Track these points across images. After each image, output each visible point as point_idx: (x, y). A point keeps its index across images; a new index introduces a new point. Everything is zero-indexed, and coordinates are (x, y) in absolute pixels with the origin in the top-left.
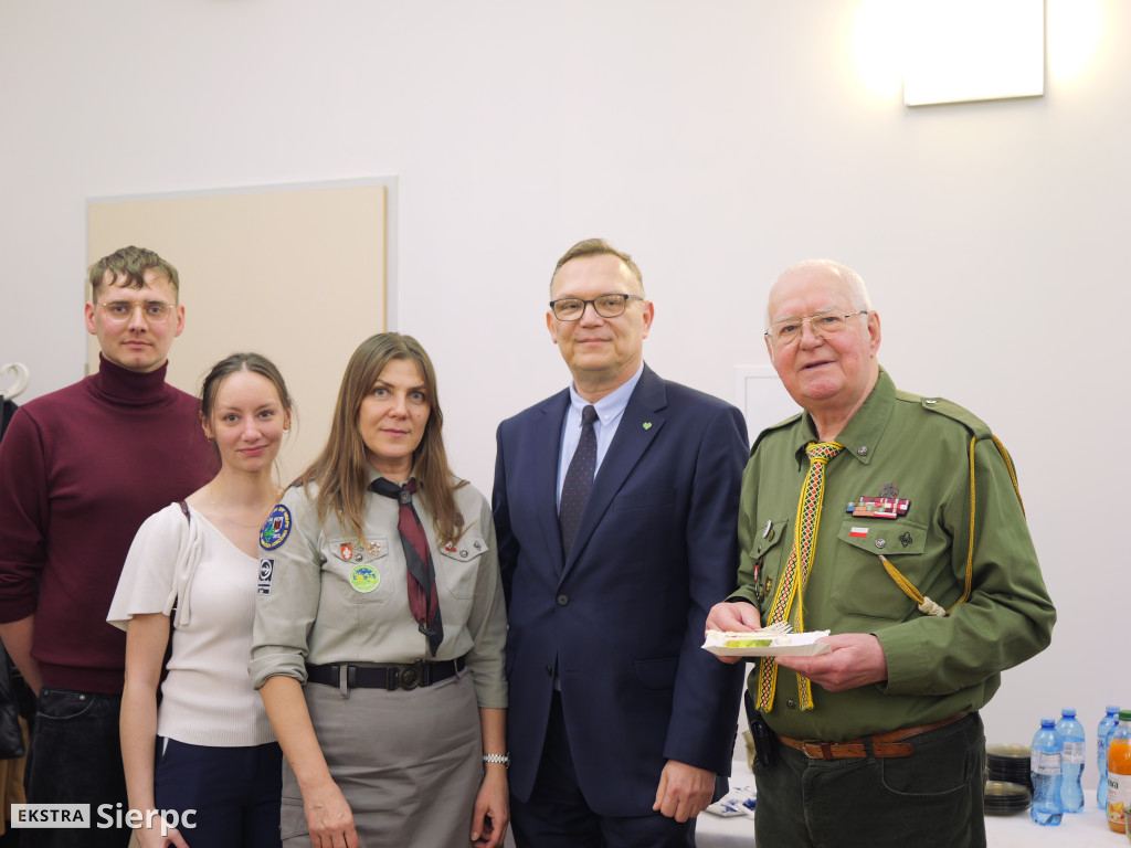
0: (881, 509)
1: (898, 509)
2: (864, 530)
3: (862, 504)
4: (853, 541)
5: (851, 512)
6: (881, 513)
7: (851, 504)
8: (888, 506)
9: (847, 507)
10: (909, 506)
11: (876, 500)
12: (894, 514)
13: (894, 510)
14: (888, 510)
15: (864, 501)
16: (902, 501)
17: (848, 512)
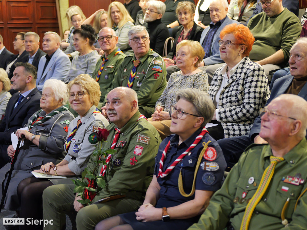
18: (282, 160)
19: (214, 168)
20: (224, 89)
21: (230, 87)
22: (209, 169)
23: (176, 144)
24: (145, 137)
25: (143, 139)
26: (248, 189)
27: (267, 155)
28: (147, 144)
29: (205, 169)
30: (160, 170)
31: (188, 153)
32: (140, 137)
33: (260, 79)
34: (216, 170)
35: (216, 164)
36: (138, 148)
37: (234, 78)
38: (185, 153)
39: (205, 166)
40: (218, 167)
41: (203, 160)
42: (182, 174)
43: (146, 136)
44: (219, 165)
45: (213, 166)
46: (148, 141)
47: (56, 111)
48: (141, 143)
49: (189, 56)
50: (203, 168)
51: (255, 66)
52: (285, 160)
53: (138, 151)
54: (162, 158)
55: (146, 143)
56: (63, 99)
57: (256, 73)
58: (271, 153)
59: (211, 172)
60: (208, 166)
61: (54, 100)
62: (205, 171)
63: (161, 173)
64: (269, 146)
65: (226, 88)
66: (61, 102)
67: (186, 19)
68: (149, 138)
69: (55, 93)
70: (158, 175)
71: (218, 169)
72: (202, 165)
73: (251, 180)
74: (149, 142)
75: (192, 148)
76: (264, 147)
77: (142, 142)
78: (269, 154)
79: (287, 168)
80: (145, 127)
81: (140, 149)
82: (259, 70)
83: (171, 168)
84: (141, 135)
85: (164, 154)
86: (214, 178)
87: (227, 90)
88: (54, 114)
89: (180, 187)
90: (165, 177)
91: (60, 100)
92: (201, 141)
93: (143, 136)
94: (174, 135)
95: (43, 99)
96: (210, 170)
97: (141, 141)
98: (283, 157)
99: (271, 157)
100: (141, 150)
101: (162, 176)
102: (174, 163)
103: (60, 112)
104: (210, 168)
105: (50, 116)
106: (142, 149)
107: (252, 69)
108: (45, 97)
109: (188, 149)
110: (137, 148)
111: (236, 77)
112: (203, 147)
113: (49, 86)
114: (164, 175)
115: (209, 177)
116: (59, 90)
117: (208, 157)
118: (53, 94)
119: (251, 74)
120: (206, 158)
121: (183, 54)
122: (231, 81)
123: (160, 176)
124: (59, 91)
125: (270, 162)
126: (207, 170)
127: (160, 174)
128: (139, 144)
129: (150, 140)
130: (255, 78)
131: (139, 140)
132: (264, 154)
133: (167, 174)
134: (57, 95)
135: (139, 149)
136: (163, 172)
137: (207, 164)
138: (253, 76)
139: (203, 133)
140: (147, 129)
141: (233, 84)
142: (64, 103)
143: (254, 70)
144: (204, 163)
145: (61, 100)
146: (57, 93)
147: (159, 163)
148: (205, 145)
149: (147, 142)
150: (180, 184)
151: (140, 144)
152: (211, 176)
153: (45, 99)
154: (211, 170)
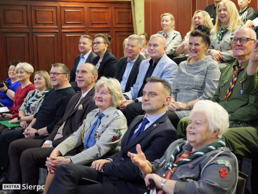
47: (212, 147)
56: (219, 130)
61: (208, 130)
66: (217, 134)
69: (209, 120)
88: (208, 150)
91: (215, 132)
95: (191, 128)
103: (217, 148)
105: (202, 153)
108: (195, 126)
113: (201, 110)
116: (215, 117)
118: (206, 121)
124: (215, 119)
134: (212, 124)
142: (220, 136)
145: (217, 131)
146: (213, 120)
153: (194, 128)
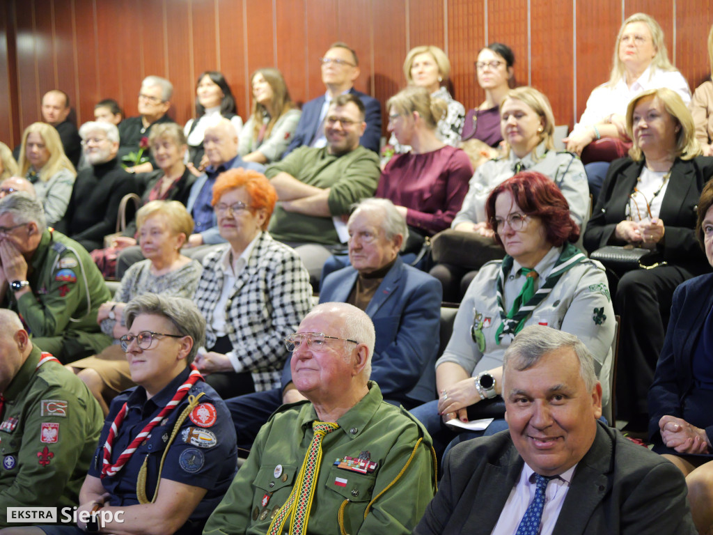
0: (357, 466)
1: (369, 468)
2: (345, 481)
3: (345, 461)
4: (335, 488)
5: (337, 465)
6: (357, 468)
7: (338, 460)
8: (362, 464)
9: (335, 461)
10: (376, 467)
11: (355, 460)
12: (365, 471)
13: (366, 468)
14: (361, 467)
15: (347, 459)
16: (372, 463)
17: (334, 465)
18: (334, 428)
19: (207, 442)
20: (230, 301)
21: (240, 295)
22: (197, 442)
23: (139, 407)
24: (58, 403)
25: (52, 407)
26: (273, 490)
27: (307, 419)
28: (64, 415)
29: (189, 440)
30: (105, 462)
31: (161, 421)
32: (45, 404)
33: (297, 275)
34: (210, 446)
35: (213, 434)
36: (47, 428)
37: (246, 277)
38: (157, 419)
39: (191, 435)
40: (215, 441)
41: (188, 423)
42: (147, 466)
43: (58, 401)
44: (218, 438)
45: (206, 438)
46: (64, 409)
48: (50, 416)
49: (167, 234)
50: (185, 439)
51: (283, 253)
52: (340, 427)
53: (49, 434)
54: (109, 437)
55: (61, 414)
57: (289, 265)
58: (314, 415)
59: (199, 448)
60: (197, 436)
62: (188, 445)
63: (109, 467)
64: (312, 404)
65: (232, 299)
67: (169, 156)
68: (66, 402)
70: (103, 473)
71: (214, 445)
72: (186, 432)
73: (278, 470)
74: (67, 410)
75: (170, 408)
76: (304, 407)
77: (54, 414)
78: (311, 417)
79: (344, 443)
80: (51, 383)
81: (53, 428)
82: (292, 259)
83: (129, 451)
84: (47, 401)
85: (112, 430)
86: (202, 461)
87: (236, 302)
89: (140, 490)
90: (118, 473)
92: (186, 394)
93: (53, 402)
94: (134, 389)
96: (197, 444)
97: (51, 413)
98: (336, 422)
99: (315, 423)
100: (55, 430)
101: (111, 472)
102: (134, 441)
104: (199, 440)
106: (56, 428)
107: (280, 260)
109: (162, 412)
110: (46, 430)
111: (249, 274)
112: (188, 404)
114: (115, 469)
115: (192, 457)
117: (198, 419)
119: (279, 269)
120: (195, 421)
121: (155, 232)
122: (240, 283)
123: (106, 475)
125: (313, 433)
126: (193, 442)
127: (106, 469)
128: (47, 419)
129: (68, 408)
130: (288, 277)
131: (46, 411)
132: (302, 420)
133: (122, 466)
135: (50, 429)
136: (112, 463)
137: (195, 432)
138: (283, 272)
139: (192, 380)
140: (57, 386)
141: (246, 289)
143: (284, 262)
144: (189, 429)
147: (102, 449)
148: (193, 401)
149: (62, 412)
150: (140, 485)
151: (50, 419)
152: (198, 457)
154: (200, 444)
